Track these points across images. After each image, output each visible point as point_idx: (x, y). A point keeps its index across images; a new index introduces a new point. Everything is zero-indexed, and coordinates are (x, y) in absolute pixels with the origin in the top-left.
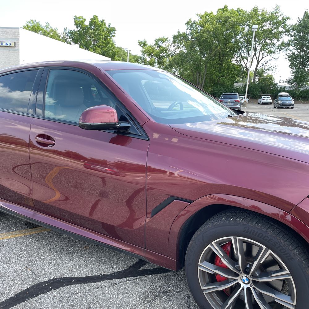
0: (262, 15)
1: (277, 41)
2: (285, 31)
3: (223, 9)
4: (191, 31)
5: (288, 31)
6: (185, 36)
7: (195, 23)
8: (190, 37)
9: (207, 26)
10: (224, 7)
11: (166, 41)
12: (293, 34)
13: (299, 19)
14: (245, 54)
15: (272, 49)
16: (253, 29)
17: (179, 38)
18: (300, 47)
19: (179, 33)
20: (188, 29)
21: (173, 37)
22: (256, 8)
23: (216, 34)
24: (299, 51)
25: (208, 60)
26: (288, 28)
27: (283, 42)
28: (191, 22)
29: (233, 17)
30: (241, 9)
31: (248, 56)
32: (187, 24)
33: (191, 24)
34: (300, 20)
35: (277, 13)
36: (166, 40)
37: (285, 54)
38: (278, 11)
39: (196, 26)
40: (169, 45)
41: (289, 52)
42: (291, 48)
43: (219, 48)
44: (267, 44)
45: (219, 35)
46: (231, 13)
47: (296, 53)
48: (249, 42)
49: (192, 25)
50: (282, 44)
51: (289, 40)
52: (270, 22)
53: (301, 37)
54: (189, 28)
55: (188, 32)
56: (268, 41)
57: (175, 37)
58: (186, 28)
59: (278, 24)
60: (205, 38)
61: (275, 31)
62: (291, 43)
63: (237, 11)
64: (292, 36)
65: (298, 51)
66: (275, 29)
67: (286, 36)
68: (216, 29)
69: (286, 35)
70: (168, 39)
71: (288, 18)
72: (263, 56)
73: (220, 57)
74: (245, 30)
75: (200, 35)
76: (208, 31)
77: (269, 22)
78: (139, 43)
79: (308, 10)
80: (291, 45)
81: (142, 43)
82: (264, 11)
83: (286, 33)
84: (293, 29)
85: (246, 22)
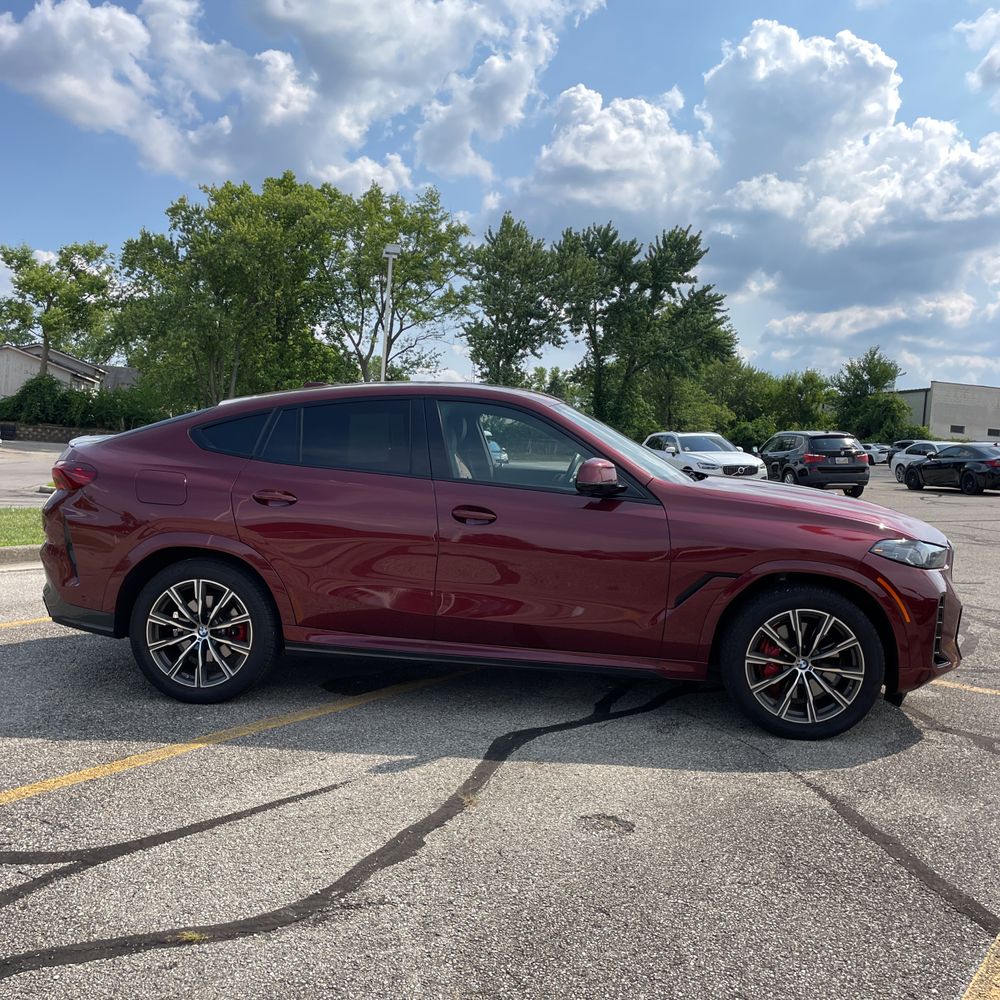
0: (394, 212)
1: (435, 288)
2: (454, 262)
3: (282, 181)
4: (184, 234)
5: (461, 263)
6: (167, 250)
7: (197, 211)
8: (183, 252)
9: (240, 227)
10: (285, 177)
11: (101, 258)
12: (475, 271)
13: (490, 233)
14: (353, 315)
15: (424, 309)
16: (387, 253)
17: (142, 253)
18: (496, 307)
19: (145, 236)
20: (175, 226)
21: (124, 246)
22: (378, 191)
23: (265, 252)
24: (494, 318)
25: (245, 328)
26: (461, 255)
27: (451, 290)
28: (184, 208)
29: (315, 210)
30: (332, 187)
31: (362, 323)
32: (174, 211)
33: (183, 213)
34: (492, 238)
35: (433, 212)
36: (99, 252)
37: (458, 323)
38: (434, 207)
39: (201, 221)
40: (109, 270)
41: (467, 319)
42: (472, 308)
43: (278, 294)
44: (410, 294)
45: (275, 254)
46: (307, 198)
47: (487, 321)
48: (362, 284)
49: (188, 218)
50: (447, 296)
51: (465, 287)
52: (418, 234)
53: (496, 284)
54: (181, 225)
55: (176, 236)
56: (414, 286)
57: (130, 247)
58: (169, 224)
59: (438, 242)
60: (237, 262)
61: (430, 260)
62: (471, 297)
63: (322, 191)
64: (475, 278)
65: (491, 319)
66: (431, 254)
67: (458, 276)
68: (268, 238)
69: (457, 273)
70: (105, 252)
71: (464, 230)
72: (401, 326)
73: (278, 320)
74: (346, 247)
75: (218, 249)
76: (243, 241)
77: (414, 234)
78: (5, 255)
79: (510, 215)
80: (474, 301)
81: (15, 257)
82: (395, 201)
83: (458, 269)
84: (478, 262)
85: (352, 227)
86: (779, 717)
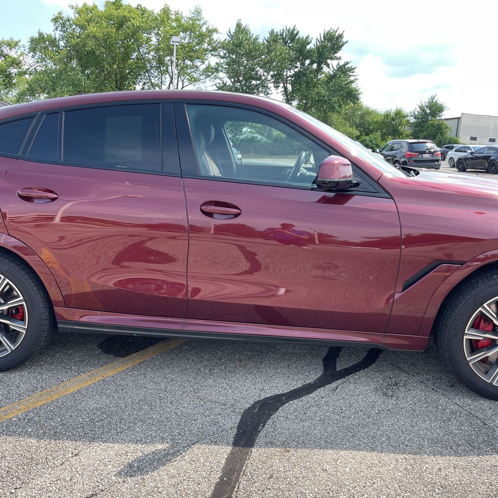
0: (177, 20)
1: (200, 63)
2: (211, 49)
3: (115, 3)
4: (62, 33)
5: (214, 49)
6: (53, 42)
7: (69, 20)
8: (62, 43)
9: (92, 29)
11: (17, 47)
12: (222, 54)
13: (230, 32)
14: (157, 79)
15: (195, 76)
16: (173, 42)
17: (39, 43)
18: (233, 73)
19: (40, 34)
20: (56, 29)
21: (29, 40)
22: (168, 8)
23: (107, 43)
24: (233, 80)
25: (98, 86)
26: (214, 45)
27: (209, 64)
28: (61, 18)
29: (134, 19)
30: (143, 6)
31: (161, 83)
32: (55, 20)
33: (61, 21)
34: (231, 35)
35: (198, 20)
36: (16, 44)
37: (213, 83)
38: (199, 18)
39: (71, 25)
40: (22, 54)
41: (218, 81)
42: (222, 75)
43: (115, 67)
44: (187, 67)
45: (112, 44)
46: (129, 12)
47: (229, 82)
48: (161, 62)
49: (63, 24)
50: (207, 68)
51: (217, 63)
52: (191, 33)
53: (234, 61)
54: (60, 28)
55: (58, 34)
56: (188, 62)
57: (32, 40)
58: (53, 28)
59: (201, 37)
60: (92, 49)
61: (197, 47)
62: (220, 68)
63: (137, 8)
64: (222, 57)
65: (231, 81)
66: (198, 44)
67: (213, 56)
68: (108, 35)
69: (212, 55)
70: (20, 44)
71: (215, 31)
72: (183, 84)
73: (116, 82)
74: (152, 41)
75: (81, 41)
76: (94, 37)
77: (188, 33)
79: (241, 22)
80: (222, 71)
82: (177, 14)
83: (213, 53)
84: (223, 48)
85: (154, 29)
86: (491, 384)
